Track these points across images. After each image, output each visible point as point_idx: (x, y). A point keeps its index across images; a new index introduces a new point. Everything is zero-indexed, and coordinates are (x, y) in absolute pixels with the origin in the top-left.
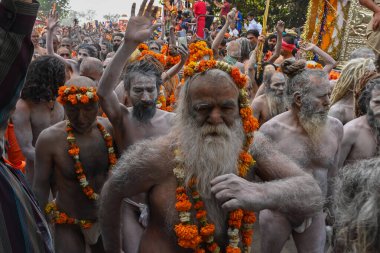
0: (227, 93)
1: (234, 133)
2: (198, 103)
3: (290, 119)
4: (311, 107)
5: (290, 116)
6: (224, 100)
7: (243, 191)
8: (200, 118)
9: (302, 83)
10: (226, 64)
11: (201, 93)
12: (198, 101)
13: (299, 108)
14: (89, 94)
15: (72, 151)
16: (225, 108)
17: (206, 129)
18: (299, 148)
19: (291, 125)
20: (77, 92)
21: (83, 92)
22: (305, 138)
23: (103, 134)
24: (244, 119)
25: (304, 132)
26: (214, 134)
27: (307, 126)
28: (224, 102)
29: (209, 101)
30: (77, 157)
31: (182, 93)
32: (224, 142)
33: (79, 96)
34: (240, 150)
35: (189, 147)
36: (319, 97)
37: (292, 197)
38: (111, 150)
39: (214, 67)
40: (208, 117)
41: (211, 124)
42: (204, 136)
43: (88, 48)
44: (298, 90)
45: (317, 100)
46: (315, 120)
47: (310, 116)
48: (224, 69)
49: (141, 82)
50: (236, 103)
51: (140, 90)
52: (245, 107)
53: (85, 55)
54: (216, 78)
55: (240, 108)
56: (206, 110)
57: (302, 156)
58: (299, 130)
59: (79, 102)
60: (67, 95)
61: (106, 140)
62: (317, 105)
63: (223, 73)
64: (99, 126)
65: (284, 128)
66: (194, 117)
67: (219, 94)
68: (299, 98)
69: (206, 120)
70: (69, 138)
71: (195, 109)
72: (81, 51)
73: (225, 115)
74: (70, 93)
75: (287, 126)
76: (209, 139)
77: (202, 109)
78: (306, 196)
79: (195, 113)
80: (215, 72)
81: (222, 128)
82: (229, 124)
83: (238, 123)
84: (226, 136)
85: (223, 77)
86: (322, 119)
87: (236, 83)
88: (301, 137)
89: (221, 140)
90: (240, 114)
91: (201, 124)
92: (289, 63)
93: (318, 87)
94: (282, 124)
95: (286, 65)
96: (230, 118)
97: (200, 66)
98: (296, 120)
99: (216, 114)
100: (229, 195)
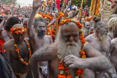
0: (76, 31)
1: (78, 44)
2: (65, 34)
3: (95, 36)
4: (103, 32)
5: (95, 35)
6: (74, 33)
7: (76, 61)
8: (66, 39)
9: (100, 24)
10: (75, 21)
11: (66, 31)
12: (65, 33)
13: (99, 32)
14: (23, 30)
15: (16, 50)
16: (75, 36)
17: (68, 43)
18: (98, 45)
19: (95, 37)
20: (18, 30)
21: (20, 30)
22: (100, 42)
23: (26, 43)
24: (81, 39)
25: (100, 40)
26: (71, 45)
27: (101, 38)
28: (75, 34)
29: (69, 33)
30: (18, 52)
31: (59, 30)
32: (75, 47)
33: (19, 31)
34: (80, 50)
35: (62, 49)
36: (106, 29)
37: (97, 63)
38: (29, 49)
39: (71, 21)
40: (69, 39)
41: (70, 41)
42: (67, 46)
43: (25, 15)
44: (99, 26)
45: (105, 30)
46: (104, 36)
47: (102, 35)
48: (75, 22)
49: (41, 24)
50: (79, 34)
51: (41, 27)
52: (81, 35)
53: (24, 17)
54: (72, 25)
55: (80, 36)
56: (68, 37)
57: (99, 48)
58: (98, 39)
59: (19, 33)
60: (15, 31)
61: (27, 46)
62: (105, 31)
63: (74, 24)
64: (25, 41)
65: (93, 38)
66: (64, 39)
67: (73, 31)
68: (99, 29)
69: (68, 40)
70: (15, 45)
71: (64, 36)
72: (23, 16)
73: (74, 38)
74: (16, 30)
75: (94, 38)
76: (69, 47)
77: (67, 36)
78: (103, 63)
79: (64, 37)
80: (71, 23)
81: (74, 43)
82: (76, 41)
83: (79, 41)
84: (75, 46)
85: (74, 25)
86: (106, 36)
87: (79, 27)
88: (99, 42)
89: (74, 47)
90: (80, 38)
91: (66, 41)
92: (96, 18)
93: (105, 26)
94: (92, 37)
95: (95, 18)
96: (77, 39)
97: (66, 21)
98: (97, 36)
99: (72, 38)
100: (71, 62)
